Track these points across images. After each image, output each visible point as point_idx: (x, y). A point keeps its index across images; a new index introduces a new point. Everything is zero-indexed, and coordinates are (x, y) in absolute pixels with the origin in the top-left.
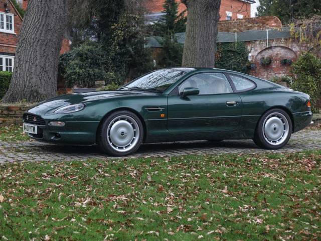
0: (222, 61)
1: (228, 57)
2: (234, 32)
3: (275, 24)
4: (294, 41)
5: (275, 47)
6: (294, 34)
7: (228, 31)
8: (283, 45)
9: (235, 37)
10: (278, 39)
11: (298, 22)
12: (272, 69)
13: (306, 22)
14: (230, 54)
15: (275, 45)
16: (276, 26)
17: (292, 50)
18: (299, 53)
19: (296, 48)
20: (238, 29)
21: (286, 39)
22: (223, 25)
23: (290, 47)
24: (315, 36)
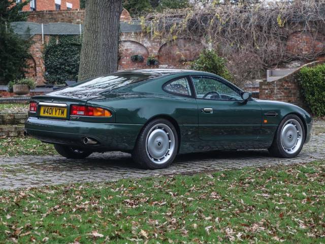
0: (65, 56)
1: (72, 52)
2: (78, 23)
3: (124, 16)
4: (145, 36)
5: (125, 41)
6: (146, 28)
7: (70, 22)
8: (133, 40)
9: (79, 28)
10: (128, 33)
11: (149, 16)
12: (121, 66)
13: (157, 15)
14: (74, 48)
15: (124, 40)
16: (124, 19)
17: (143, 45)
18: (150, 49)
19: (147, 44)
20: (82, 20)
21: (136, 33)
22: (64, 15)
23: (141, 42)
24: (168, 31)
